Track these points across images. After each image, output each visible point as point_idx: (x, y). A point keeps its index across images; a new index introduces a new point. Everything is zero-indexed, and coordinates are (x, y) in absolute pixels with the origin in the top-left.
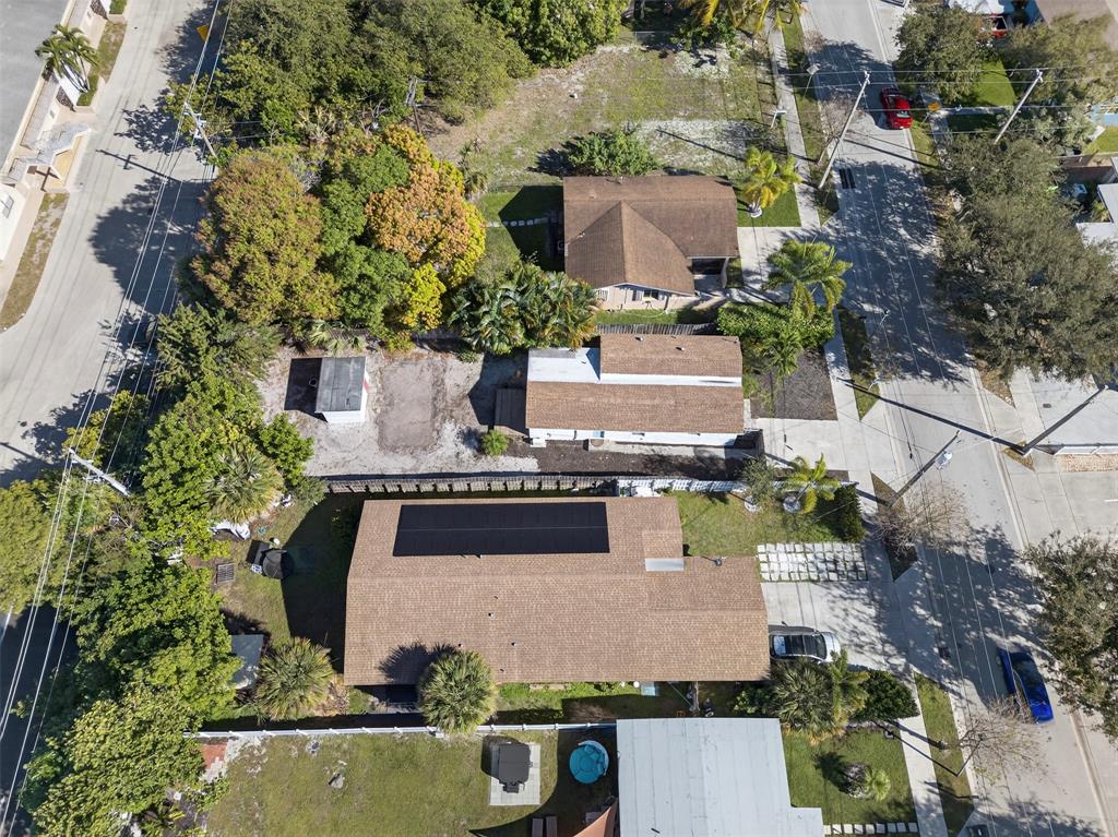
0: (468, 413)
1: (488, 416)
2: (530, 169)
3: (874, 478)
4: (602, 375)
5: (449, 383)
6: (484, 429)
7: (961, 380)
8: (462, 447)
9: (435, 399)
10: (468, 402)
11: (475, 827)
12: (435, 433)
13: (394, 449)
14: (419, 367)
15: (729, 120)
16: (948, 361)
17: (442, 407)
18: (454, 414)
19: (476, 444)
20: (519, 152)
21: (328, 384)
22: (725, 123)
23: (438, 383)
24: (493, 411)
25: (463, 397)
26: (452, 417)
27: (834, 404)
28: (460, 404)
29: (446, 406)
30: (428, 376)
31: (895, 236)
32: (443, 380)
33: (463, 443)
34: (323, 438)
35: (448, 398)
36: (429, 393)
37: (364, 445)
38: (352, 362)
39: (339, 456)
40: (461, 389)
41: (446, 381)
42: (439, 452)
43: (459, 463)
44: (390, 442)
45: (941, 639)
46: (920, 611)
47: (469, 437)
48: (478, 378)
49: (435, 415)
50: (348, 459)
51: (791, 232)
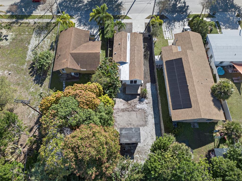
0: (133, 101)
1: (134, 96)
2: (41, 86)
3: (146, 18)
4: (127, 62)
5: (123, 107)
6: (138, 97)
7: (122, 2)
8: (144, 102)
9: (128, 111)
10: (129, 102)
11: (239, 94)
12: (140, 110)
13: (146, 122)
14: (117, 116)
15: (32, 34)
16: (117, 3)
17: (131, 109)
18: (133, 105)
19: (143, 99)
20: (32, 90)
21: (131, 139)
22: (34, 35)
23: (123, 110)
24: (132, 95)
25: (127, 103)
26: (134, 106)
27: (128, 23)
28: (130, 104)
29: (131, 108)
30: (120, 114)
31: (81, 6)
32: (122, 109)
33: (143, 102)
34: (144, 144)
35: (128, 107)
36: (127, 113)
37: (145, 131)
38: (122, 132)
39: (149, 138)
40: (125, 104)
41: (122, 108)
42: (146, 109)
43: (149, 103)
44: (144, 123)
45: (180, 14)
46: (175, 15)
47: (141, 101)
48: (121, 99)
49: (134, 111)
50: (150, 135)
51: (77, 25)
